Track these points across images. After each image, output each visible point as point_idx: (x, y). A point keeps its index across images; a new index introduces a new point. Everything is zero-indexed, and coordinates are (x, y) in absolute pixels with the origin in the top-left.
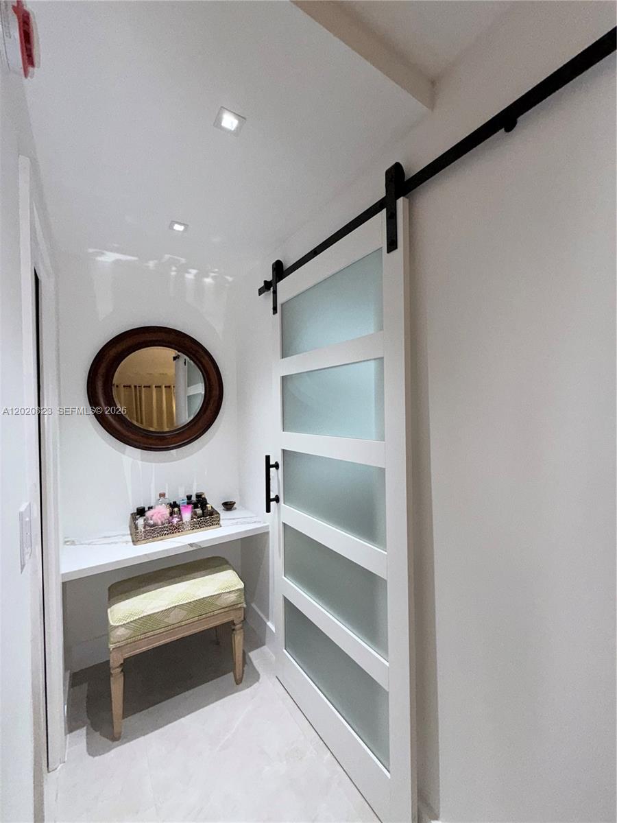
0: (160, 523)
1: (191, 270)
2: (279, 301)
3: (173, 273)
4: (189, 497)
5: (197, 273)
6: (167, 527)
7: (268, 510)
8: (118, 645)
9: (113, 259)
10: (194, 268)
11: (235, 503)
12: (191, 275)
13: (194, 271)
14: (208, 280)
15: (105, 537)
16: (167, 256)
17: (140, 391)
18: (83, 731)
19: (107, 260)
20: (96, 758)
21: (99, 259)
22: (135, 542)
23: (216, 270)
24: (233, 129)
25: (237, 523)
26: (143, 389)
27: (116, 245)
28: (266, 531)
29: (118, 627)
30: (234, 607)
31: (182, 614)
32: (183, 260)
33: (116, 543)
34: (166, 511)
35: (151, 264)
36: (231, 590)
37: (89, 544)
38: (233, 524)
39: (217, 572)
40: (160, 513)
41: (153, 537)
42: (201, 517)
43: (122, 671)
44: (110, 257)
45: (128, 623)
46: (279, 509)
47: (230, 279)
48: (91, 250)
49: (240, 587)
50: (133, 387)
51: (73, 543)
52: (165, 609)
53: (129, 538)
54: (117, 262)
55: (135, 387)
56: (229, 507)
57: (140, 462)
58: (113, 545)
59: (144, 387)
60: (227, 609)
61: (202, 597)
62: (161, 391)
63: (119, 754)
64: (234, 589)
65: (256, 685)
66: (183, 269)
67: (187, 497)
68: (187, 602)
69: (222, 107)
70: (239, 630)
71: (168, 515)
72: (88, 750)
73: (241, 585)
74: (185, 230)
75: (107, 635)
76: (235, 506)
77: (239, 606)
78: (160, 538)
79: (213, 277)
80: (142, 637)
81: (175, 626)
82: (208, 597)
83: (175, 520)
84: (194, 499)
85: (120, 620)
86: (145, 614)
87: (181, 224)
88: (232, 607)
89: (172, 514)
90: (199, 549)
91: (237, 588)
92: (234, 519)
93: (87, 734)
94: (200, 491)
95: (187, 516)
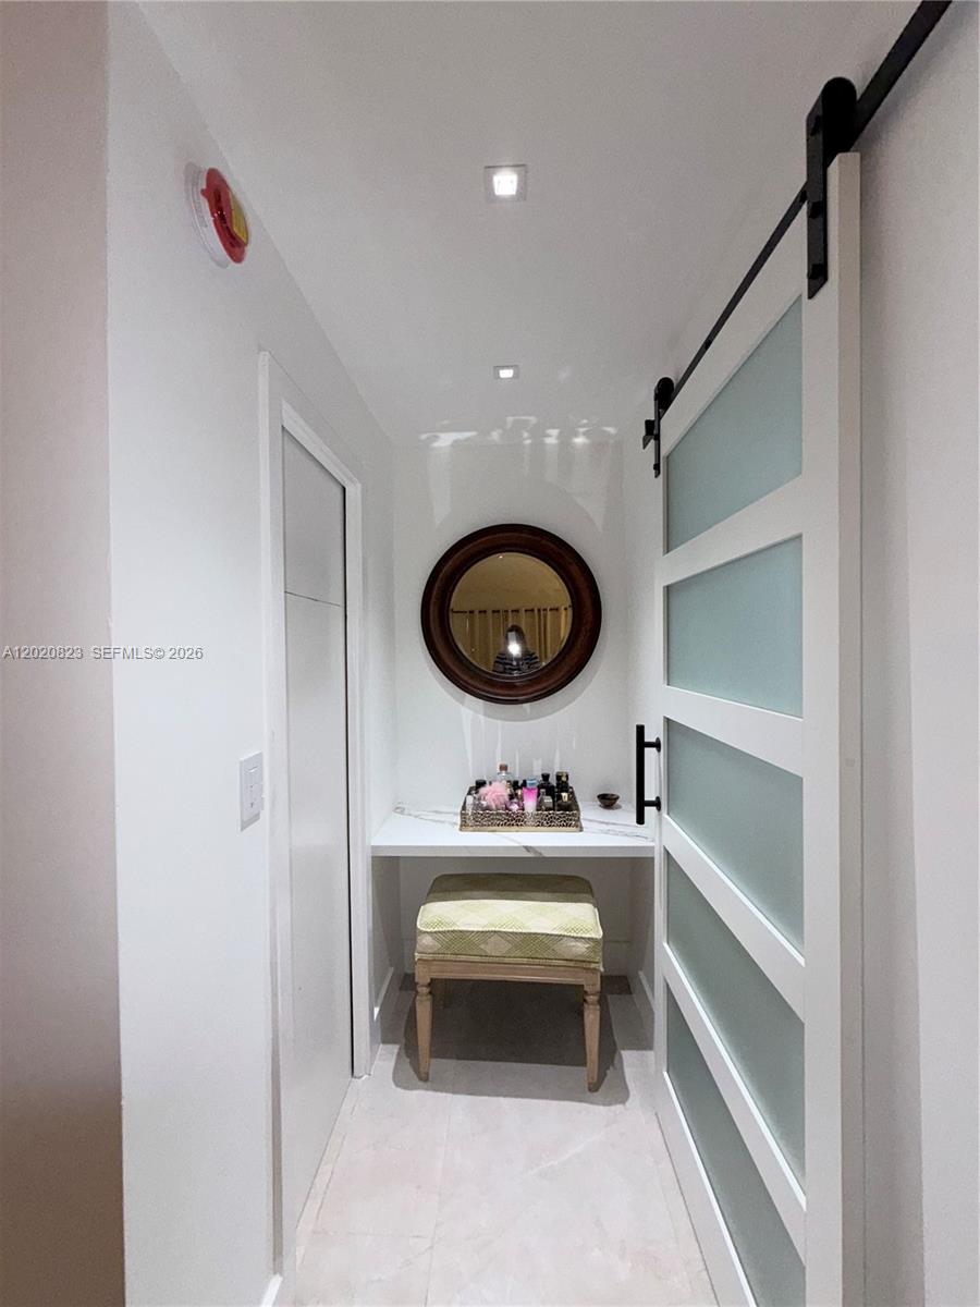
0: (494, 807)
1: (551, 431)
2: (664, 452)
3: (528, 442)
4: (546, 777)
5: (560, 433)
6: (501, 814)
7: (640, 820)
8: (425, 957)
9: (449, 443)
10: (554, 428)
11: (618, 798)
12: (552, 438)
13: (554, 432)
14: (580, 440)
15: (436, 812)
16: (510, 419)
17: (545, 617)
18: (395, 1048)
19: (443, 445)
20: (399, 1090)
21: (436, 444)
22: (464, 825)
23: (585, 421)
24: (514, 193)
25: (607, 832)
26: (549, 613)
27: (445, 422)
28: (650, 855)
29: (425, 932)
30: (584, 965)
31: (504, 947)
32: (533, 420)
33: (443, 822)
34: (505, 791)
35: (495, 435)
36: (579, 935)
37: (416, 817)
38: (602, 831)
39: (567, 901)
40: (497, 792)
41: (483, 825)
42: (550, 809)
43: (430, 993)
44: (445, 440)
45: (435, 932)
46: (660, 819)
47: (611, 430)
48: (424, 437)
49: (594, 936)
50: (536, 611)
51: (402, 813)
52: (481, 929)
53: (458, 820)
54: (456, 444)
55: (539, 610)
56: (608, 802)
57: (482, 717)
58: (439, 824)
59: (551, 610)
60: (572, 964)
61: (532, 931)
62: (559, 617)
63: (421, 1099)
64: (584, 935)
65: (619, 1108)
66: (538, 433)
67: (543, 776)
68: (511, 930)
69: (486, 167)
70: (593, 1004)
71: (507, 798)
72: (394, 1078)
73: (597, 933)
74: (516, 376)
75: (414, 940)
76: (618, 802)
77: (593, 966)
78: (494, 828)
79: (584, 434)
80: (453, 957)
81: (491, 959)
82: (543, 934)
83: (515, 807)
84: (553, 781)
85: (427, 925)
86: (456, 929)
87: (508, 367)
88: (580, 964)
89: (511, 797)
90: (539, 858)
91: (588, 936)
92: (607, 824)
93: (399, 1054)
94: (565, 770)
95: (530, 804)
